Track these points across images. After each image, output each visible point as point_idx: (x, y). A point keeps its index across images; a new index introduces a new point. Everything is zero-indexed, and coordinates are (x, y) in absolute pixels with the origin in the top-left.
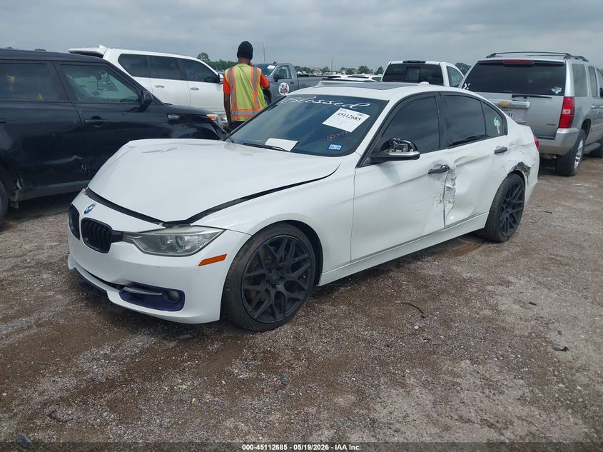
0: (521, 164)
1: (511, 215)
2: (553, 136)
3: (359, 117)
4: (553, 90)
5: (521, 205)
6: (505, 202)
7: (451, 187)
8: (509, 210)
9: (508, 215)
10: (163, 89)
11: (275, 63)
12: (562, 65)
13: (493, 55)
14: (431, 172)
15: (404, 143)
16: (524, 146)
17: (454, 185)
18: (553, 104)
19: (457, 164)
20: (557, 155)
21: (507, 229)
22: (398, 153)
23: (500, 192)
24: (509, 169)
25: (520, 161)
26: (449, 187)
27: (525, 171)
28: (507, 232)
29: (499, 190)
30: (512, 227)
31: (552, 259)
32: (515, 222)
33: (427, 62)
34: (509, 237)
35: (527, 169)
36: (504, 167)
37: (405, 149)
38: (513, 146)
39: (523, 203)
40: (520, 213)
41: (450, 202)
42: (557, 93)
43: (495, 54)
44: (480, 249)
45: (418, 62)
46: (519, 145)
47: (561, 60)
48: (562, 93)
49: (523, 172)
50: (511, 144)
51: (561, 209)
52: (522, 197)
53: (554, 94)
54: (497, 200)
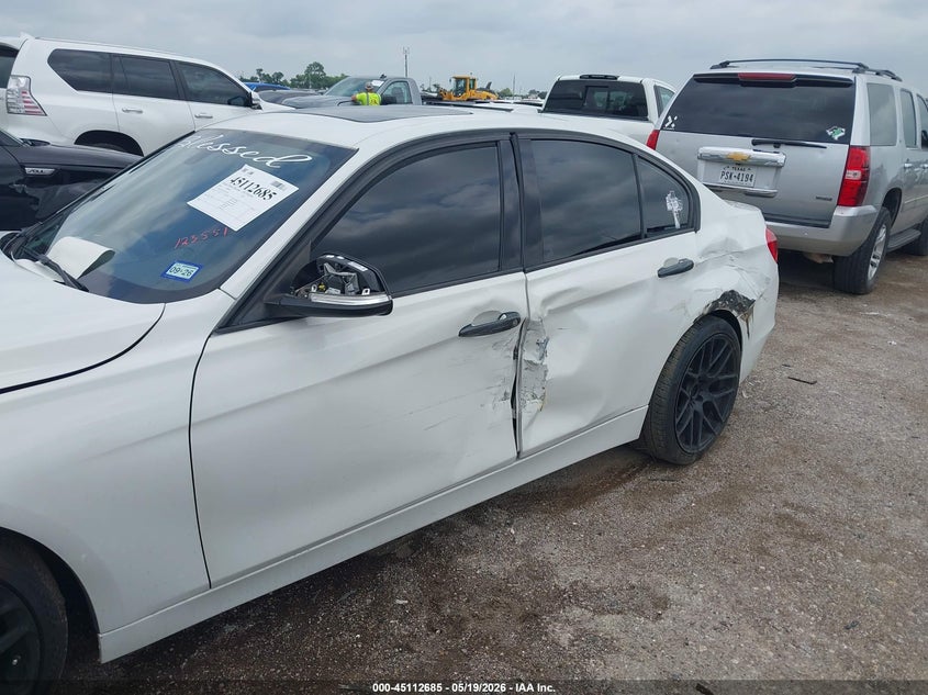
0: (730, 296)
1: (708, 407)
2: (824, 222)
3: (274, 189)
4: (830, 133)
5: (733, 382)
6: (687, 380)
7: (536, 361)
8: (702, 394)
9: (698, 406)
10: (139, 115)
11: (383, 77)
12: (848, 84)
13: (725, 65)
14: (468, 332)
15: (348, 269)
16: (741, 254)
17: (542, 358)
18: (829, 159)
19: (550, 307)
20: (834, 257)
21: (696, 437)
22: (332, 298)
23: (675, 361)
24: (698, 308)
25: (727, 288)
26: (531, 362)
27: (741, 309)
28: (695, 443)
29: (672, 355)
30: (707, 430)
31: (788, 518)
32: (716, 419)
33: (621, 79)
34: (700, 456)
35: (746, 305)
36: (683, 306)
37: (350, 287)
38: (713, 255)
39: (737, 379)
40: (729, 400)
41: (534, 397)
42: (836, 138)
43: (728, 63)
44: (630, 485)
45: (606, 77)
46: (727, 252)
47: (848, 75)
48: (845, 140)
49: (734, 313)
50: (707, 252)
51: (831, 371)
52: (734, 364)
53: (831, 140)
54: (667, 379)
